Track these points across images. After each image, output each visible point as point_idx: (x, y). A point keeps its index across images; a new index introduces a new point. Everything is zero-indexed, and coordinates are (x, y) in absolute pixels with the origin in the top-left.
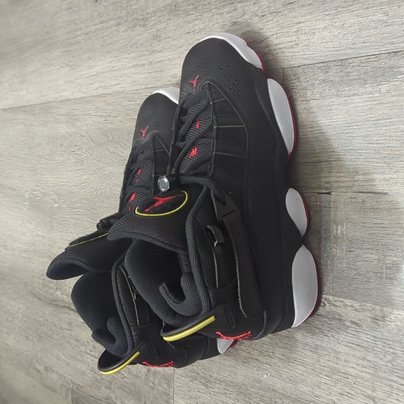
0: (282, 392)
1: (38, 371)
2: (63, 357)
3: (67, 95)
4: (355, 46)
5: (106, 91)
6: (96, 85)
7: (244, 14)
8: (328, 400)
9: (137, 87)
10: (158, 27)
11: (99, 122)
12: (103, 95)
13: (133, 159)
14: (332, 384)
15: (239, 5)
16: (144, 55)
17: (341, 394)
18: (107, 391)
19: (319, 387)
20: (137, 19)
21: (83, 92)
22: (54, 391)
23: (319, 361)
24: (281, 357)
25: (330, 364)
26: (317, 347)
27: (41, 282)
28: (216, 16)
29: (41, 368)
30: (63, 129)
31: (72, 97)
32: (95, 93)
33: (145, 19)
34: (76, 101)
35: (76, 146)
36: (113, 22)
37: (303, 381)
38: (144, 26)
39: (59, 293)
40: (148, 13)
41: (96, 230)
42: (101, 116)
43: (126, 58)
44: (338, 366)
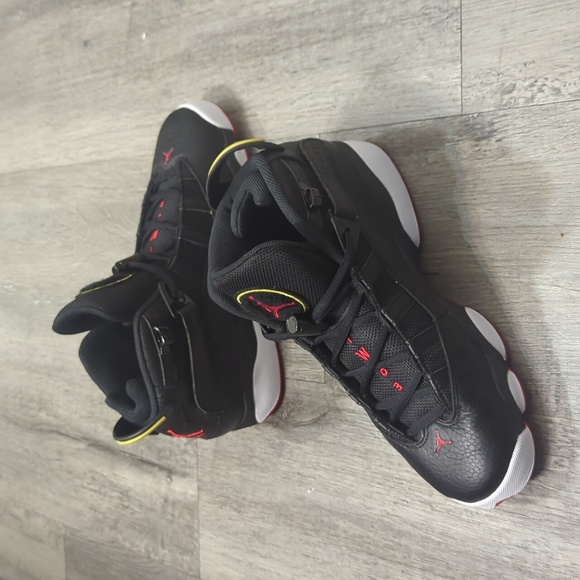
0: (329, 507)
1: (16, 518)
2: (51, 496)
3: (48, 161)
4: (399, 110)
5: (101, 158)
6: (88, 150)
7: (272, 70)
8: (381, 511)
9: (143, 153)
10: (168, 80)
11: (93, 196)
12: (98, 163)
13: (153, 189)
14: (384, 492)
15: (266, 59)
16: (150, 114)
17: (395, 503)
18: (113, 532)
19: (371, 497)
20: (141, 70)
21: (71, 159)
22: (40, 540)
23: (369, 468)
24: (327, 467)
25: (383, 469)
26: (367, 452)
27: (18, 401)
28: (238, 70)
29: (20, 513)
30: (45, 205)
31: (55, 164)
32: (87, 159)
33: (151, 70)
34: (61, 169)
35: (63, 225)
36: (108, 73)
37: (353, 492)
38: (149, 78)
39: (43, 414)
40: (154, 64)
41: (111, 274)
42: (95, 188)
43: (127, 117)
44: (391, 472)
